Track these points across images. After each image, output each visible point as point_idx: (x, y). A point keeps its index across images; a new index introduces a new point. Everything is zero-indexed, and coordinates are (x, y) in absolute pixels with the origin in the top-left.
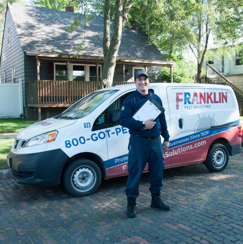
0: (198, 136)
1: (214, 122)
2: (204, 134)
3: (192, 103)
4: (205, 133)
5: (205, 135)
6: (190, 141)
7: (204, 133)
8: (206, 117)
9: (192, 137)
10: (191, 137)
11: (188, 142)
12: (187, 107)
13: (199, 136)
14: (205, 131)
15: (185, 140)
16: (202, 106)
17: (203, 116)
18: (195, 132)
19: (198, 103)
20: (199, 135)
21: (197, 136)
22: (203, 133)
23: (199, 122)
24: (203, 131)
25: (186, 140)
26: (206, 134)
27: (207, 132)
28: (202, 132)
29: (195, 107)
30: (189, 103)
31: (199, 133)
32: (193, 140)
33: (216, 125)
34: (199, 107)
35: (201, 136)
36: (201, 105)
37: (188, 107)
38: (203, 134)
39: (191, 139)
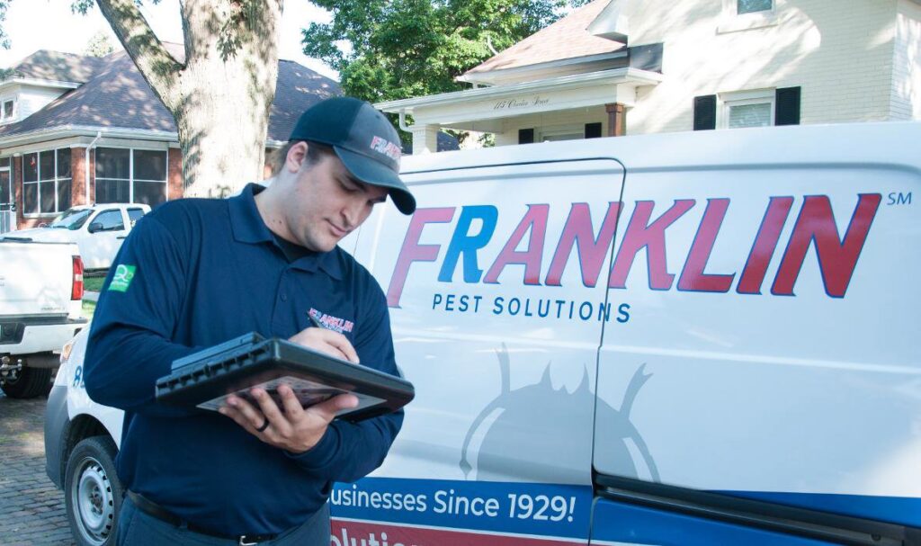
0: (487, 507)
1: (629, 442)
2: (530, 506)
3: (492, 279)
4: (542, 502)
5: (537, 516)
6: (429, 517)
7: (538, 505)
8: (564, 389)
9: (445, 499)
10: (441, 497)
11: (414, 517)
12: (448, 302)
13: (491, 506)
14: (552, 489)
15: (402, 500)
16: (560, 303)
17: (537, 380)
18: (473, 476)
19: (531, 281)
20: (497, 507)
21: (479, 507)
22: (525, 502)
23: (499, 411)
24: (533, 489)
25: (409, 502)
26: (549, 512)
27: (559, 504)
28: (519, 489)
29: (505, 304)
30: (472, 275)
31: (499, 491)
32: (446, 519)
33: (644, 475)
34: (533, 308)
35: (512, 515)
36: (552, 293)
37: (457, 300)
38: (524, 506)
39: (436, 510)
